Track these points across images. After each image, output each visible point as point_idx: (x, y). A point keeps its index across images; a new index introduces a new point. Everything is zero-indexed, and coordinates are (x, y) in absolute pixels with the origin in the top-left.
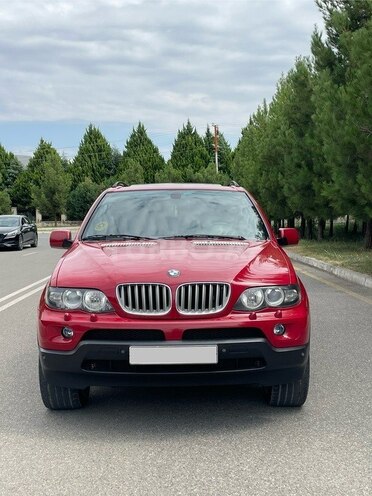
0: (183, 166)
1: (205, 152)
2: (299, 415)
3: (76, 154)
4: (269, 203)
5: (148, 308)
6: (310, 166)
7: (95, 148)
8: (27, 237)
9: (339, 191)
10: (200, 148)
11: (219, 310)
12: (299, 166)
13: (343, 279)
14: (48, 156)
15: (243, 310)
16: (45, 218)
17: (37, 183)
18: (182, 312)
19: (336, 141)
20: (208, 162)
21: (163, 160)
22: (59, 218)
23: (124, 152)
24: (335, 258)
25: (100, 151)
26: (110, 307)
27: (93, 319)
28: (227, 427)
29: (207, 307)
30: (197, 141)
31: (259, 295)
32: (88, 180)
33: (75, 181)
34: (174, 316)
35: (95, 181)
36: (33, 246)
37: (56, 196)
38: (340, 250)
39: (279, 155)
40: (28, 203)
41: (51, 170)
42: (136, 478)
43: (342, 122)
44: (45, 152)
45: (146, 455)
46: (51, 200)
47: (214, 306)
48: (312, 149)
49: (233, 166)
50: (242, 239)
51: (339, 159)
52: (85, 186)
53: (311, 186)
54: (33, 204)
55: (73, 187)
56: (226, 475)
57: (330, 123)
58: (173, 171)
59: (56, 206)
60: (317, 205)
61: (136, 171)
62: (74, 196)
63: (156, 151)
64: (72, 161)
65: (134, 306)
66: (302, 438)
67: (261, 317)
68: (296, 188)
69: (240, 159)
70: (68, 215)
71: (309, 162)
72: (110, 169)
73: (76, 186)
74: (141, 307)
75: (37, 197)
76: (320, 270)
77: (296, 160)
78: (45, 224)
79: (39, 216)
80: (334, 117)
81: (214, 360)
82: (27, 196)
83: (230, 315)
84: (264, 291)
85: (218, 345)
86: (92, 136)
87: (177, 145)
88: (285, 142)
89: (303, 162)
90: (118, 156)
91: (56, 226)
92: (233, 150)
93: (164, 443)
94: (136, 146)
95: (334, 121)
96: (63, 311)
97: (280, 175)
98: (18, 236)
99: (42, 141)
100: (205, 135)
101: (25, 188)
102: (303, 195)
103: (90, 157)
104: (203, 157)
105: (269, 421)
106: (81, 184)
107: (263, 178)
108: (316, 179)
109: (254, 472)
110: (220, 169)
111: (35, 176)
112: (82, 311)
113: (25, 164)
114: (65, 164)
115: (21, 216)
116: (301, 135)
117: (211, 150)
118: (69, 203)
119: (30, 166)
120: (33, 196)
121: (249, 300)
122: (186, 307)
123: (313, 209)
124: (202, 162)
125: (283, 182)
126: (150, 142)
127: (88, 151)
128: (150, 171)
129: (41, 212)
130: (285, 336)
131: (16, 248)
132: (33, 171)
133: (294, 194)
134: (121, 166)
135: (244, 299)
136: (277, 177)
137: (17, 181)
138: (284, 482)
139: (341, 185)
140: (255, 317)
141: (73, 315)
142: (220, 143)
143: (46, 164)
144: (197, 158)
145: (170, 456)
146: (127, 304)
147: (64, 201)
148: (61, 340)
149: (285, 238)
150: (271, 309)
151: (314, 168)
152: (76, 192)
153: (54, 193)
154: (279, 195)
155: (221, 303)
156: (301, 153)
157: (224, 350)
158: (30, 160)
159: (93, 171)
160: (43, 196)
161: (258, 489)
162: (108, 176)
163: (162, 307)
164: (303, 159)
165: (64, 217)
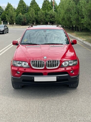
0: (45, 10)
1: (51, 6)
2: (76, 90)
3: (17, 7)
4: (67, 22)
5: (39, 67)
6: (78, 13)
7: (22, 5)
8: (6, 30)
9: (86, 22)
10: (50, 5)
11: (57, 67)
12: (76, 13)
13: (86, 44)
14: (10, 7)
15: (63, 67)
16: (10, 24)
17: (8, 15)
18: (48, 68)
19: (86, 9)
20: (51, 9)
21: (40, 8)
22: (14, 24)
23: (30, 6)
24: (84, 38)
25: (23, 6)
26: (29, 66)
27: (25, 70)
28: (58, 94)
29: (54, 66)
30: (49, 3)
31: (67, 63)
32: (21, 14)
33: (17, 14)
34: (45, 69)
35: (22, 14)
36: (8, 33)
37: (13, 18)
38: (85, 35)
39: (70, 9)
40: (6, 20)
41: (11, 11)
42: (37, 111)
43: (88, 4)
44: (9, 6)
45: (39, 104)
46: (11, 19)
47: (55, 66)
48: (79, 8)
49: (58, 10)
50: (62, 44)
51: (87, 13)
52: (20, 15)
53: (79, 19)
54: (7, 20)
55: (17, 16)
56: (59, 110)
57: (84, 4)
58: (42, 11)
59: (13, 21)
60: (80, 24)
61: (33, 11)
62: (17, 18)
63: (38, 6)
64: (16, 8)
65: (35, 66)
66: (77, 98)
67: (68, 69)
68: (75, 19)
69: (60, 9)
70: (16, 23)
71: (78, 12)
72: (26, 11)
73: (17, 15)
74: (37, 66)
75: (8, 18)
76: (80, 41)
77: (75, 11)
78: (10, 25)
79: (8, 23)
80: (86, 2)
81: (56, 80)
82: (5, 18)
83: (59, 69)
84: (68, 62)
85: (57, 77)
86: (21, 2)
87: (43, 4)
88: (72, 6)
89: (77, 12)
90: (28, 7)
91: (13, 26)
92: (58, 5)
93: (43, 99)
94: (33, 4)
95: (86, 3)
96: (17, 67)
97: (70, 14)
98: (3, 30)
99: (8, 3)
100: (51, 1)
101: (4, 16)
102: (76, 21)
103: (21, 7)
104: (50, 7)
105: (69, 92)
106: (19, 15)
107: (66, 15)
108: (80, 17)
109: (65, 109)
110: (54, 11)
111: (7, 13)
112: (21, 67)
113: (4, 9)
114: (14, 9)
115: (4, 25)
116: (76, 4)
117: (52, 5)
118: (16, 20)
119: (6, 10)
120: (7, 18)
121: (64, 64)
122: (48, 66)
123: (79, 25)
124: (50, 9)
125: (71, 16)
126: (36, 3)
127: (20, 6)
128: (37, 11)
129: (9, 22)
130: (73, 73)
131: (3, 34)
132: (6, 11)
133: (74, 20)
134: (29, 10)
135: (63, 64)
136: (70, 15)
137: (2, 14)
138: (73, 112)
139: (87, 20)
140: (66, 69)
141: (20, 68)
142: (55, 4)
143: (9, 9)
144: (48, 8)
145: (45, 104)
146: (33, 66)
147: (15, 19)
148: (17, 74)
149: (73, 43)
150: (70, 66)
151: (80, 14)
152: (18, 17)
153: (12, 17)
154: (70, 20)
155: (57, 65)
156: (76, 9)
157: (58, 78)
158: (6, 8)
159: (22, 11)
160: (9, 18)
161: (67, 115)
162: (26, 12)
163: (42, 67)
164: (77, 11)
165: (15, 24)
